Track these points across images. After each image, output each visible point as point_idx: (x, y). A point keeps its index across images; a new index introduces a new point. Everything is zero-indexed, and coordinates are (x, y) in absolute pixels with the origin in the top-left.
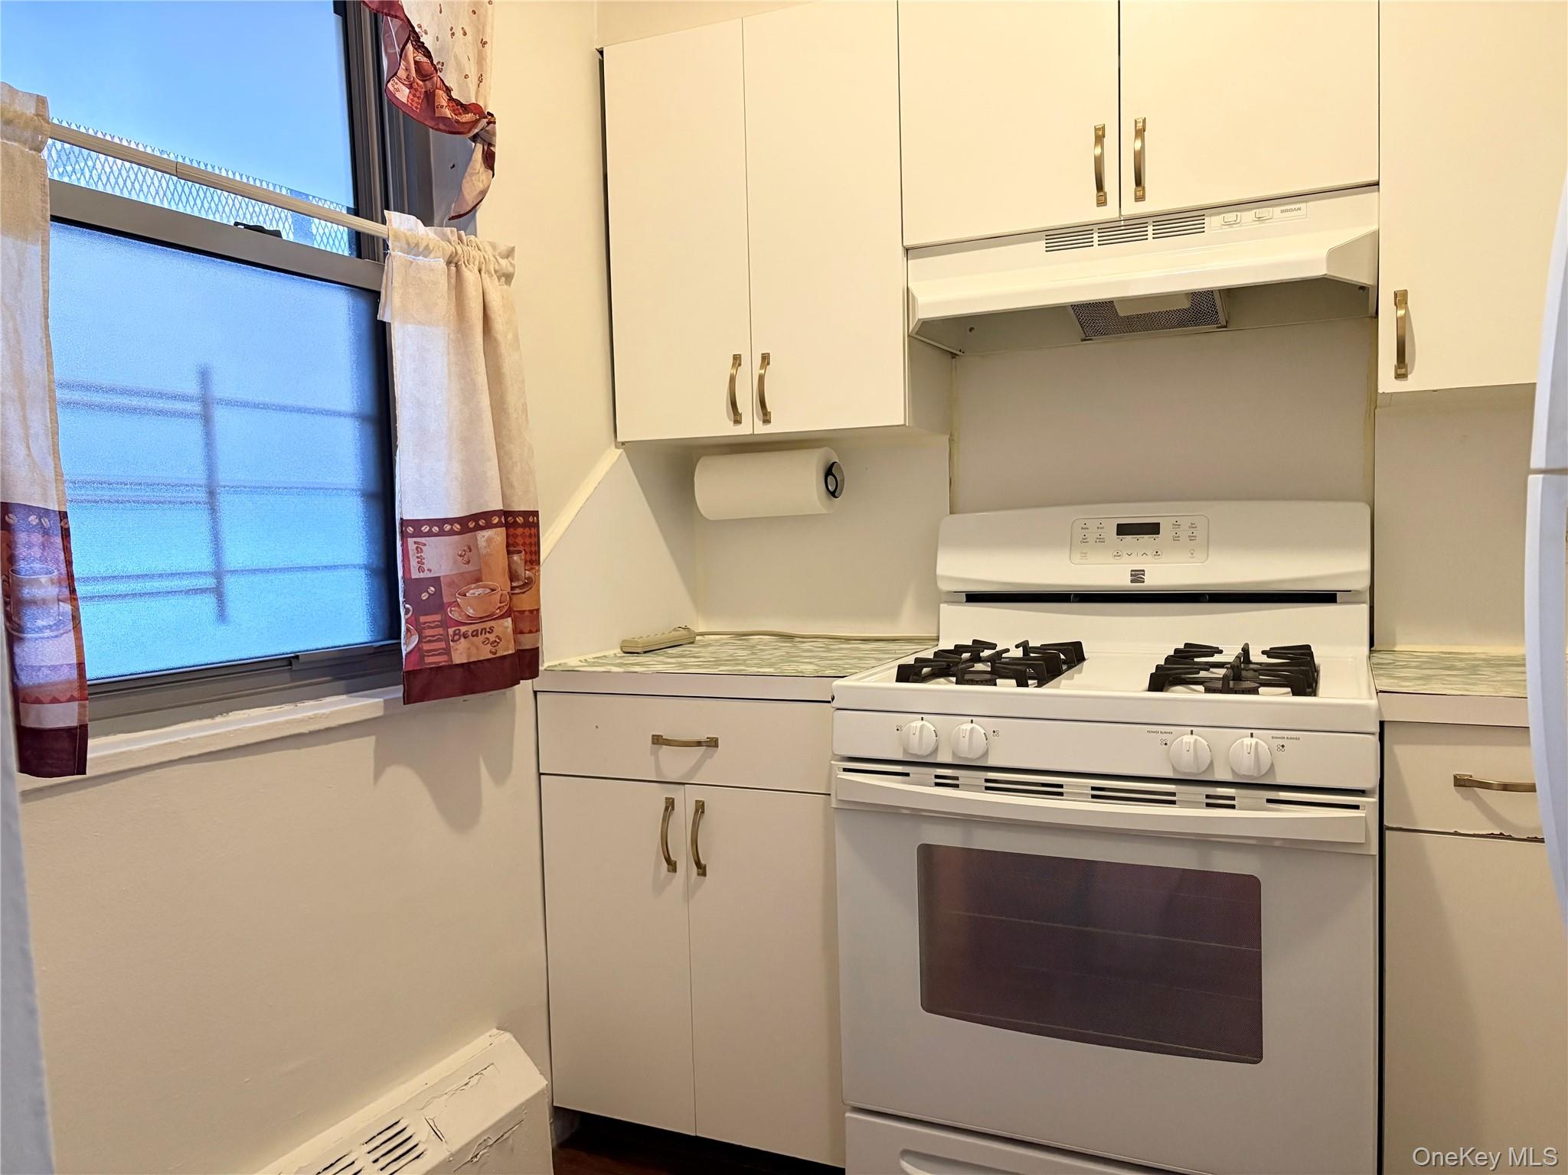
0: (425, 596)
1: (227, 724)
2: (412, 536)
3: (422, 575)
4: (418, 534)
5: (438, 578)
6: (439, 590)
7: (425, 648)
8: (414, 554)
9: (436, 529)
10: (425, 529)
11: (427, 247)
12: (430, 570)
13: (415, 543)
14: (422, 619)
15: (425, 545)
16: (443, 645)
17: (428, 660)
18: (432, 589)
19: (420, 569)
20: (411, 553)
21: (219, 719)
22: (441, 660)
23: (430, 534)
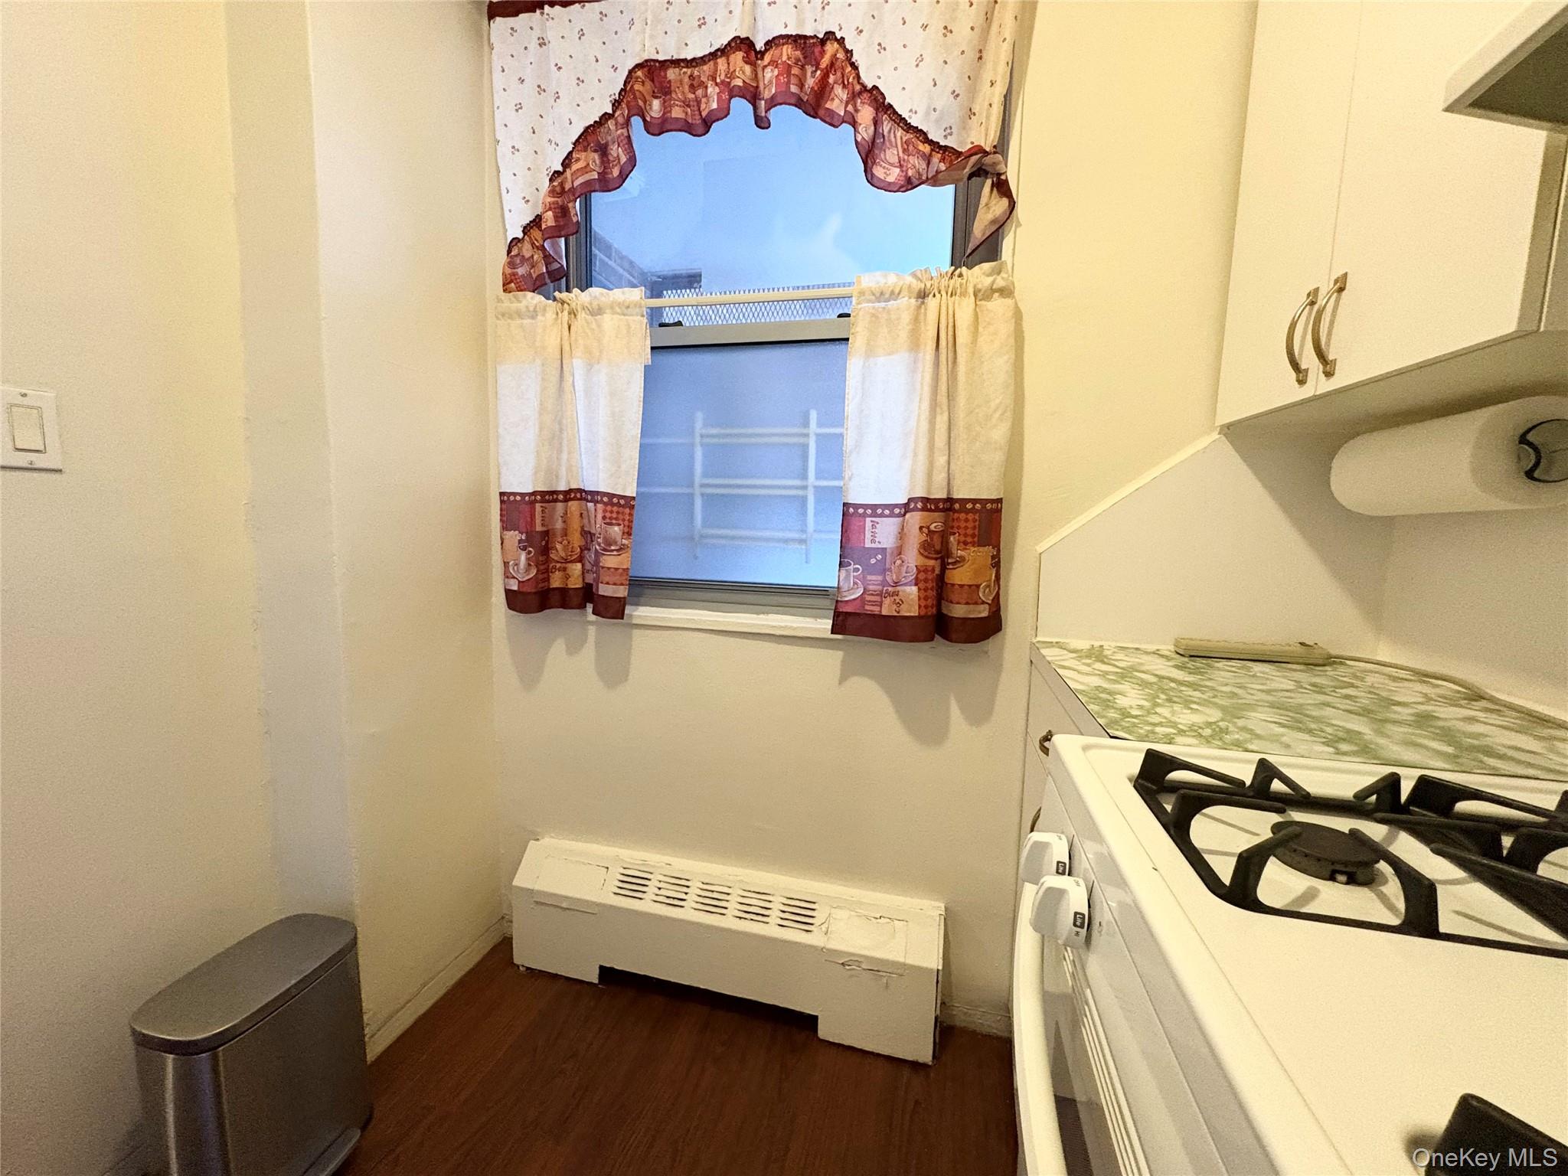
0: (873, 561)
1: (767, 620)
2: (870, 516)
3: (873, 546)
4: (874, 515)
5: (886, 549)
6: (884, 558)
7: (867, 599)
8: (869, 530)
9: (887, 512)
10: (879, 511)
11: (892, 292)
12: (879, 542)
13: (872, 521)
14: (869, 577)
15: (878, 523)
16: (878, 598)
17: (867, 607)
18: (880, 556)
19: (873, 541)
20: (867, 529)
21: (761, 616)
22: (876, 610)
23: (882, 515)
